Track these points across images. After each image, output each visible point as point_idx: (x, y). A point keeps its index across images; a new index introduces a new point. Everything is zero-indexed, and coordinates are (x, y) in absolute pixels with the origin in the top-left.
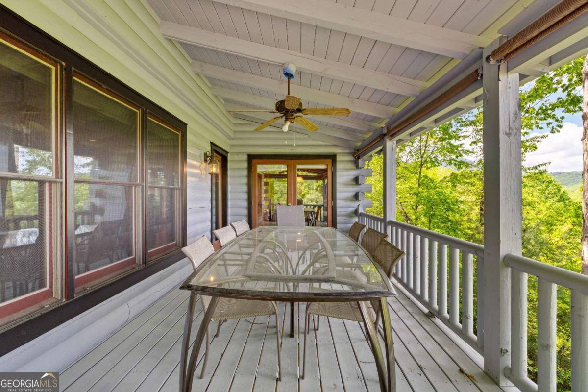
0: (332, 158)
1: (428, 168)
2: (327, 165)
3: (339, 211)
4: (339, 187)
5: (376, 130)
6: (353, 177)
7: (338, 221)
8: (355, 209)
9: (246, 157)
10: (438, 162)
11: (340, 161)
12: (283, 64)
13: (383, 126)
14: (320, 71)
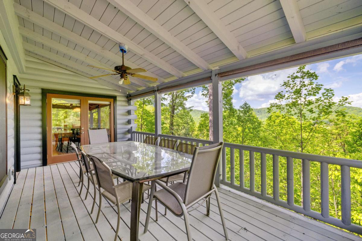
0: (114, 98)
1: (146, 105)
2: (110, 102)
3: (118, 131)
4: (118, 117)
5: (149, 87)
6: (127, 111)
7: (118, 137)
8: (128, 129)
9: (40, 91)
10: (151, 103)
11: (119, 101)
12: (120, 43)
13: (155, 86)
14: (141, 54)
